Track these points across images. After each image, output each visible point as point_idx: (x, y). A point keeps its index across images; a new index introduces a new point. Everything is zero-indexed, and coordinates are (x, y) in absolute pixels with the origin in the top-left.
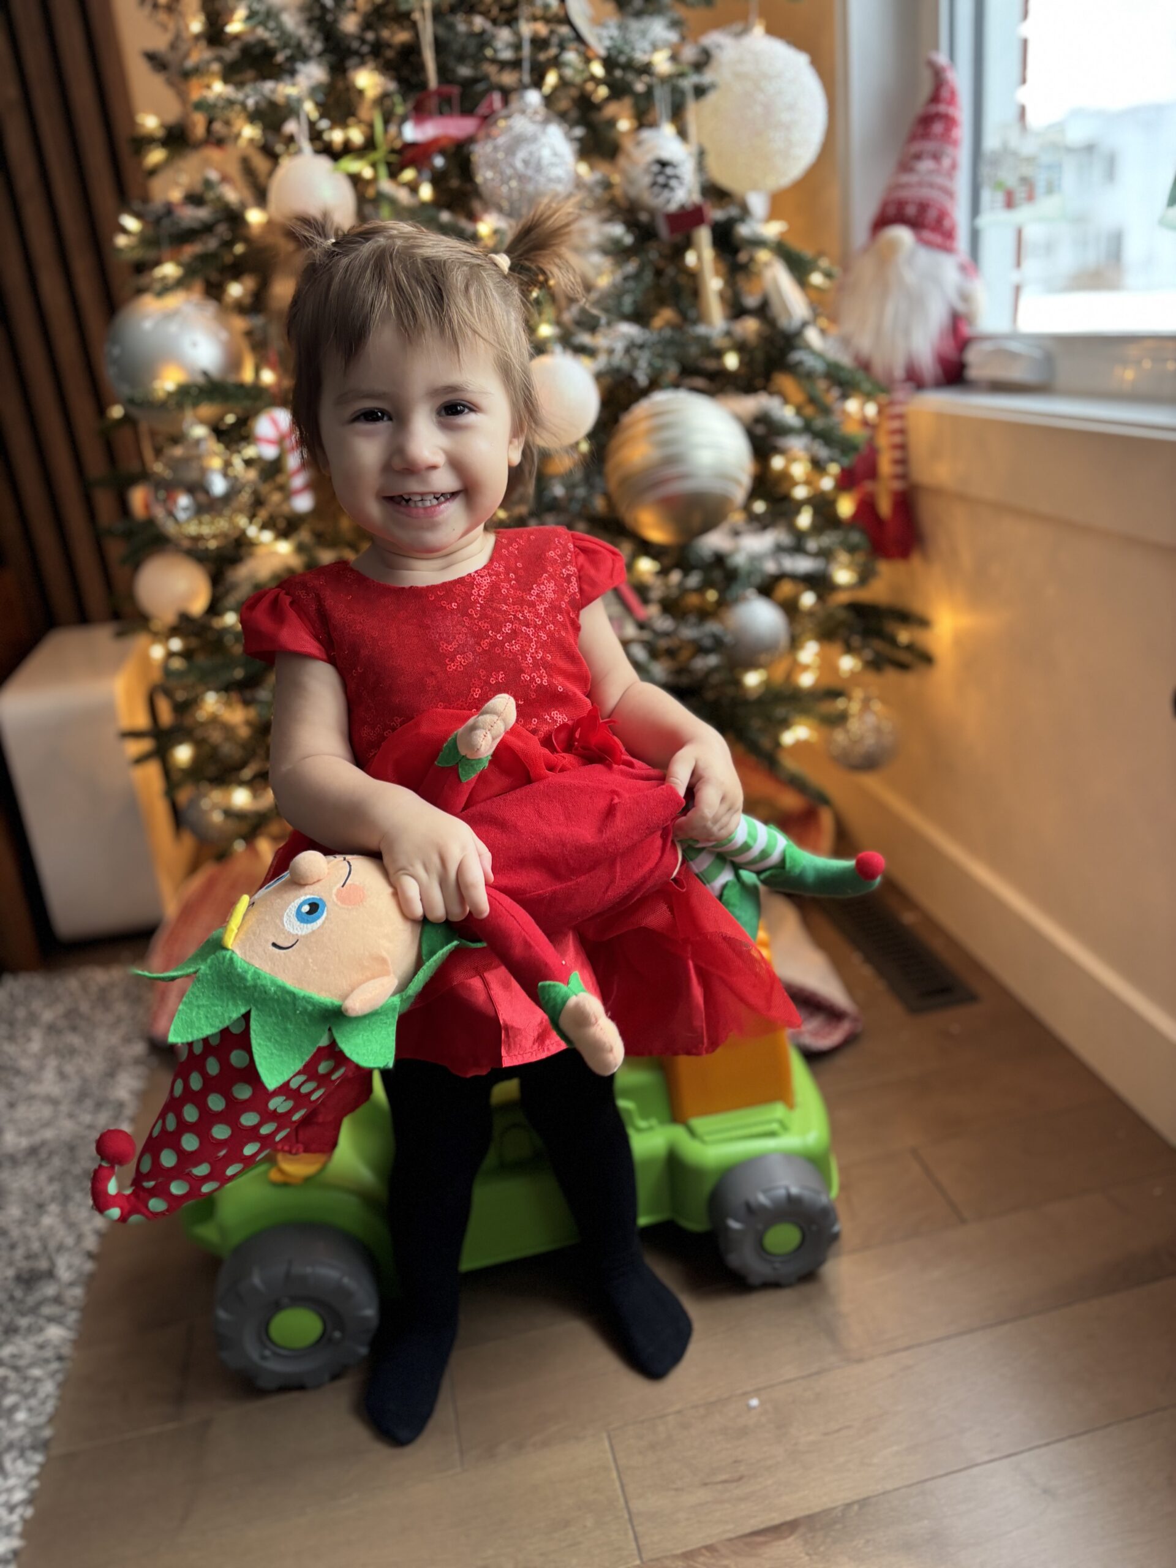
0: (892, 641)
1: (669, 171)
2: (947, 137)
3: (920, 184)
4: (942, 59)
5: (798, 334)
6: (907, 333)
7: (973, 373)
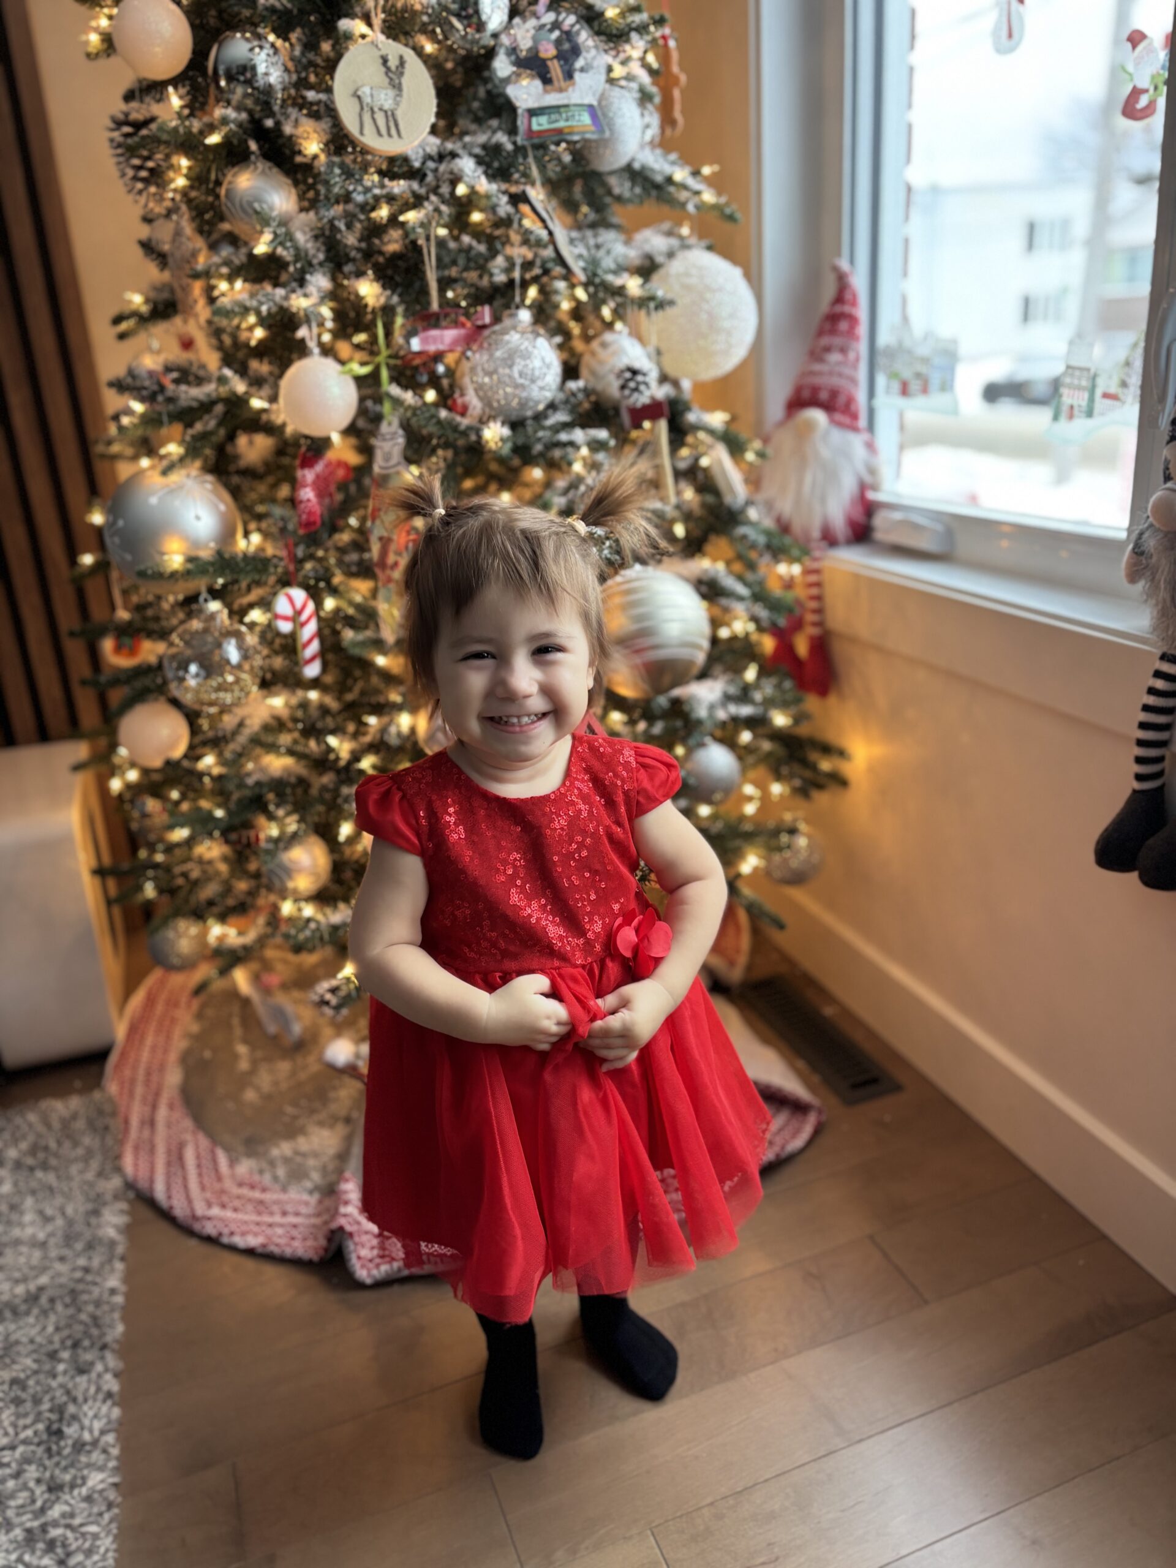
0: (814, 767)
1: (640, 378)
2: (851, 333)
3: (831, 373)
4: (844, 264)
5: (742, 511)
6: (823, 500)
7: (879, 535)
